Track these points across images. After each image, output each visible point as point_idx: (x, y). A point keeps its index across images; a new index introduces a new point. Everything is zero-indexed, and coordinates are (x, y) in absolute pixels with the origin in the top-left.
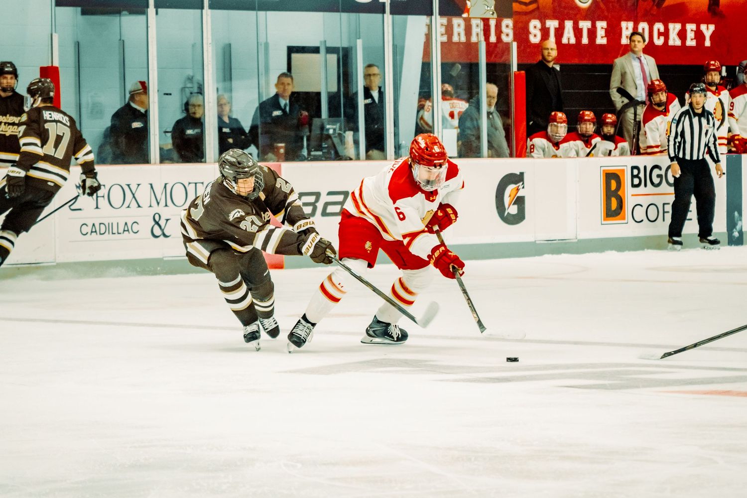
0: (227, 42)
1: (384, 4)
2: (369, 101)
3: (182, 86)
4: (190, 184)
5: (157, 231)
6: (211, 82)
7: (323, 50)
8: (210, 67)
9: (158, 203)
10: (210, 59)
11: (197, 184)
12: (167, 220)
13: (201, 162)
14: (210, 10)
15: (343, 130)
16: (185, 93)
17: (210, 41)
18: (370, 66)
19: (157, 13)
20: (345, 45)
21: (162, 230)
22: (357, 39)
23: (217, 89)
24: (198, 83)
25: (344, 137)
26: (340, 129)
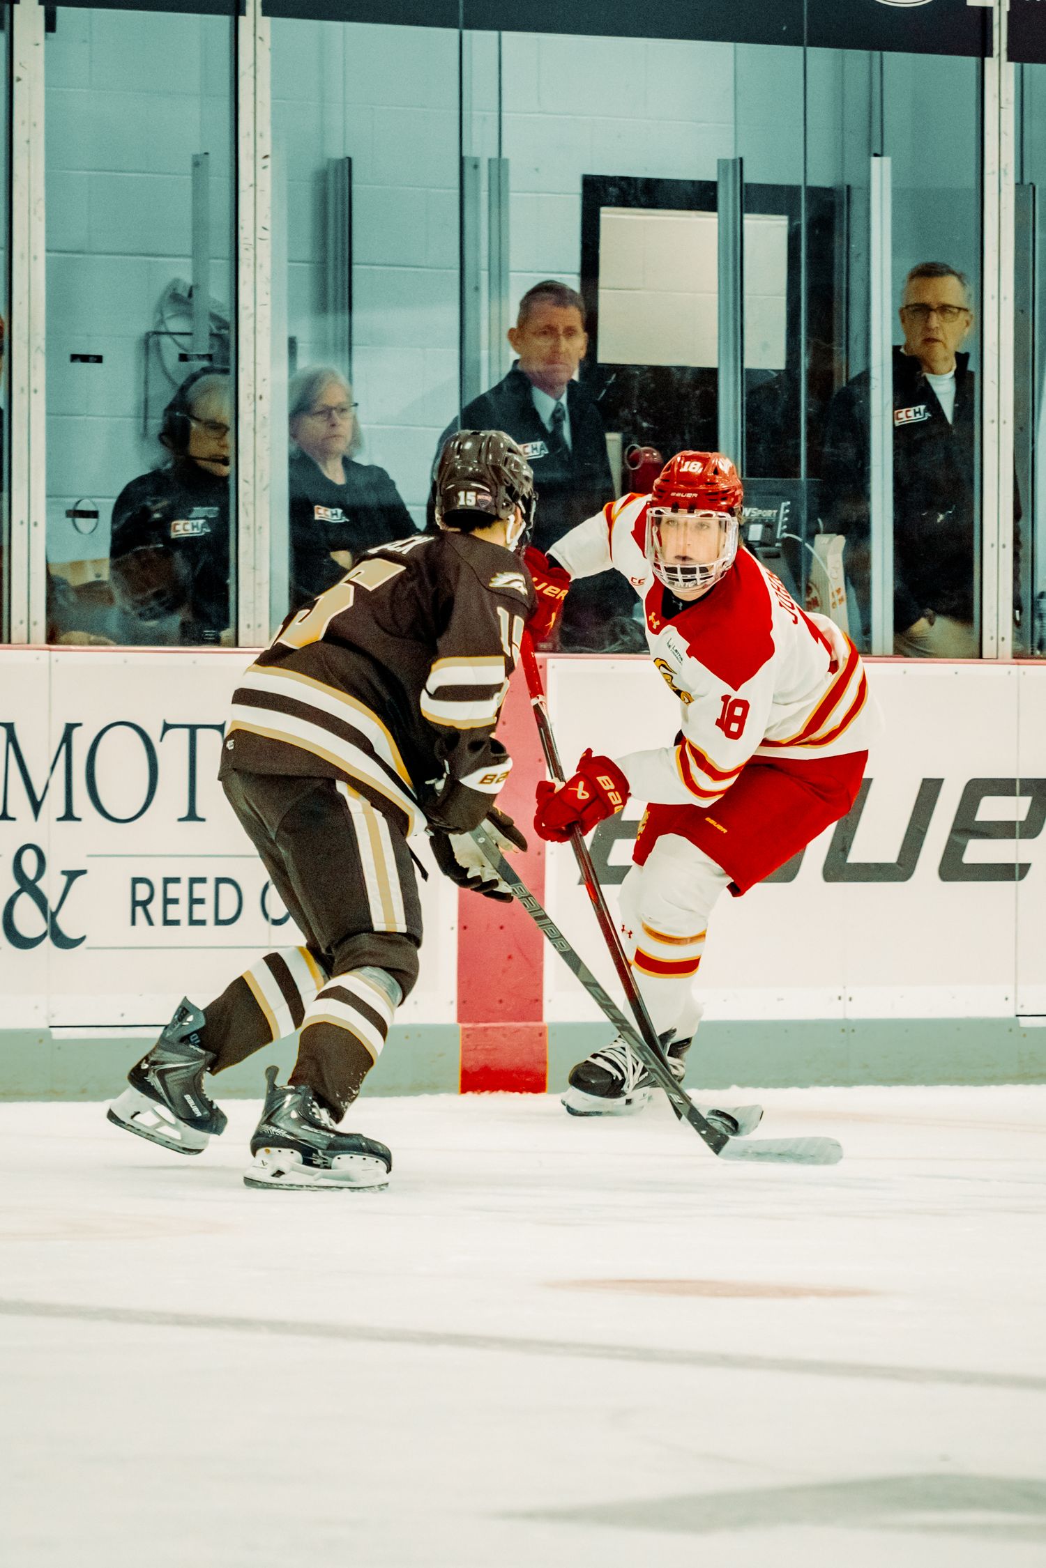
0: (338, 154)
1: (985, 14)
2: (915, 414)
3: (146, 326)
4: (170, 732)
5: (29, 919)
6: (265, 313)
7: (727, 197)
8: (265, 250)
9: (36, 806)
10: (265, 220)
11: (199, 732)
12: (72, 876)
13: (217, 641)
14: (268, 19)
15: (803, 529)
16: (161, 358)
17: (266, 146)
18: (928, 272)
19: (50, 26)
20: (821, 178)
21: (51, 918)
22: (869, 155)
23: (292, 343)
24: (214, 317)
25: (810, 555)
26: (793, 527)
